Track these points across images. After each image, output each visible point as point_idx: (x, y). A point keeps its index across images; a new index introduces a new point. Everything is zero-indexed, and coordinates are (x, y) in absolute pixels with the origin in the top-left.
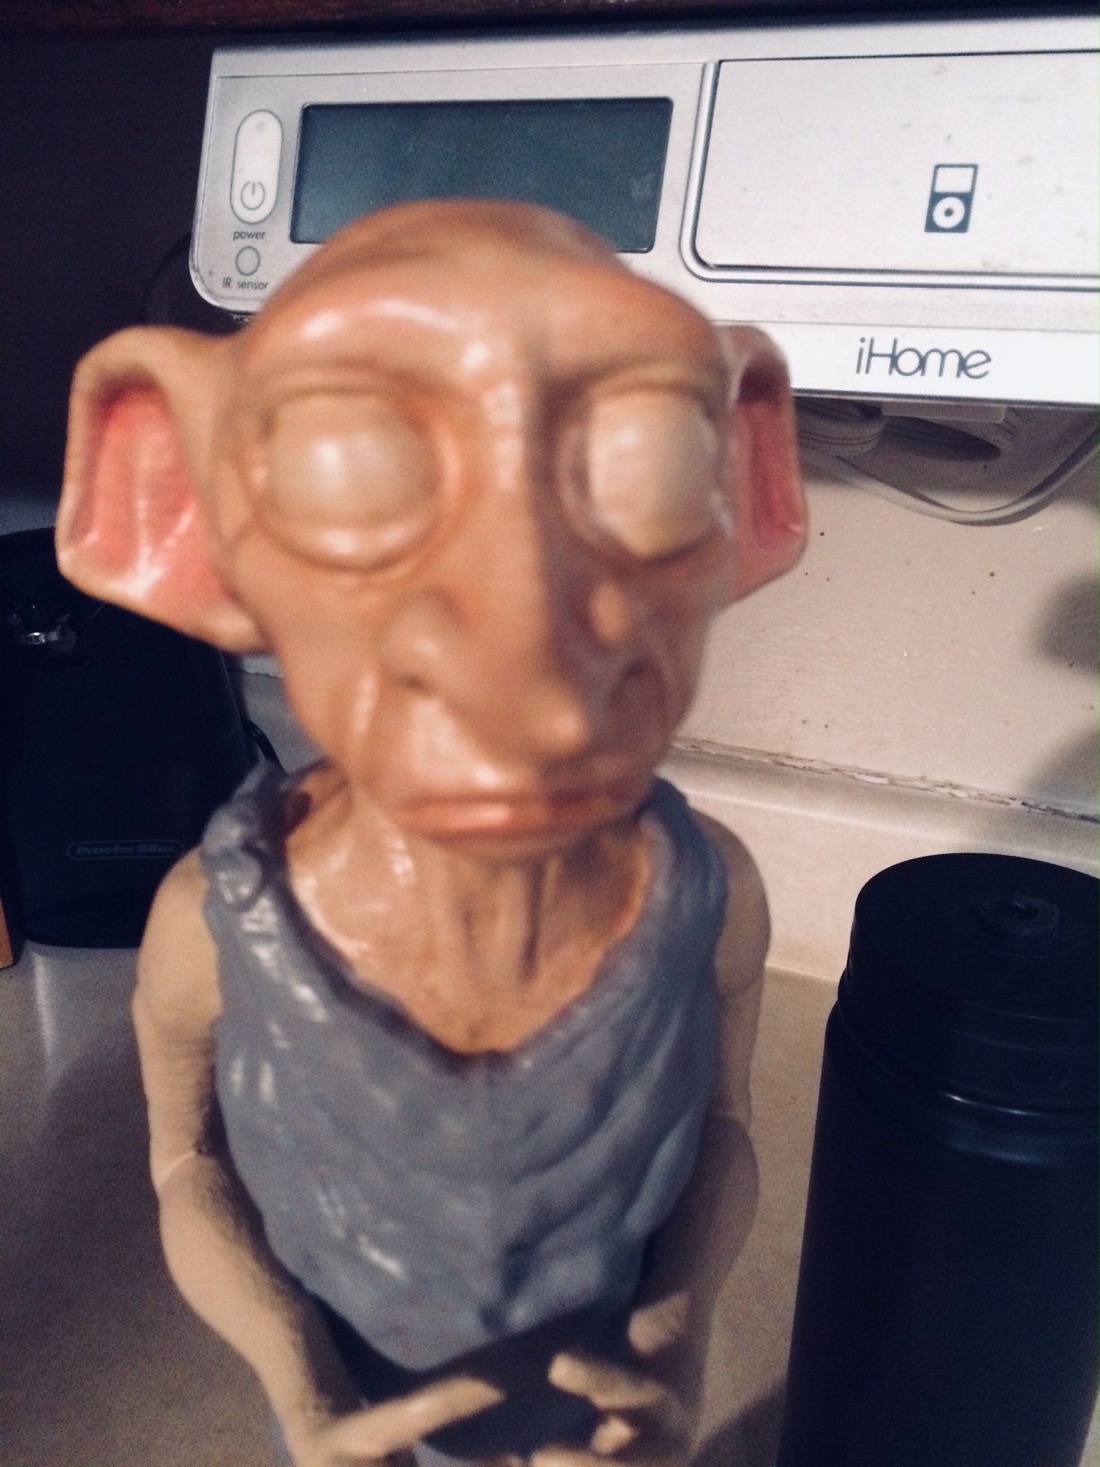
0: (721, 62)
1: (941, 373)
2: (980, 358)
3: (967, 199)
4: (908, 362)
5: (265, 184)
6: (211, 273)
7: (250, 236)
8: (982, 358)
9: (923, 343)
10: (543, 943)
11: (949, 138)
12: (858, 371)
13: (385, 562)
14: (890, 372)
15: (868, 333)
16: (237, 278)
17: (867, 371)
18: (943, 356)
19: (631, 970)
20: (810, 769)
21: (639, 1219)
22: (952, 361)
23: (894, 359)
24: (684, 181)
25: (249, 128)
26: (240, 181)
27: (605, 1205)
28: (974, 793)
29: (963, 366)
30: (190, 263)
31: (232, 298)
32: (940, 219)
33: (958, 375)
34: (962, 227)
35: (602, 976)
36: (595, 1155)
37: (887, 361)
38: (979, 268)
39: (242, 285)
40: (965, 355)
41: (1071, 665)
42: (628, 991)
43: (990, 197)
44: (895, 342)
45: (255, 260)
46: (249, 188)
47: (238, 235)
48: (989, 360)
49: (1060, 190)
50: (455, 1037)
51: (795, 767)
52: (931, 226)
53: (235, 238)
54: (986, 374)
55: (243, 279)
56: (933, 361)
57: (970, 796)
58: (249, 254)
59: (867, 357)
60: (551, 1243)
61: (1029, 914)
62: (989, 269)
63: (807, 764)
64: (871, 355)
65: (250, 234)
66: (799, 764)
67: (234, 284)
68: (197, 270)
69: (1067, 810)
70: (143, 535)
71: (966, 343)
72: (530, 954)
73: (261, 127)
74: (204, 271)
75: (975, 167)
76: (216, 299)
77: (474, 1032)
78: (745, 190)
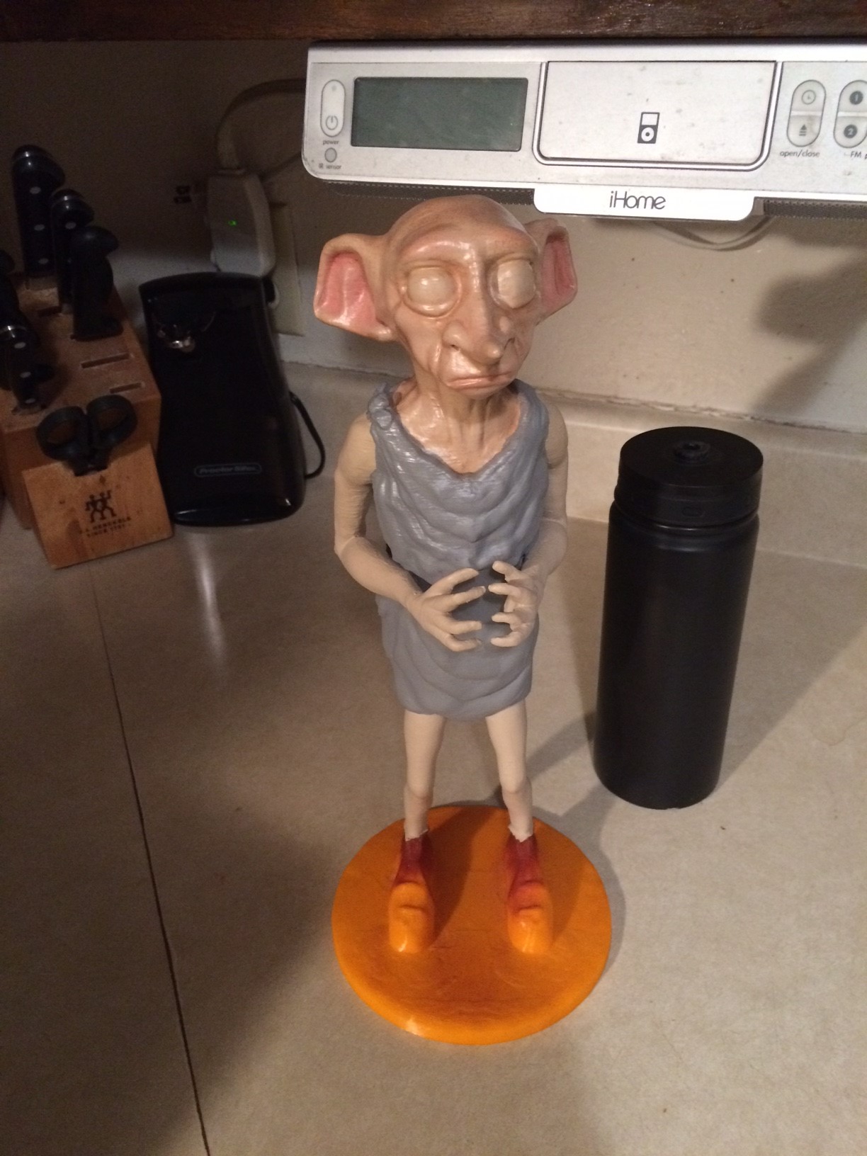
0: (549, 62)
1: (645, 207)
2: (661, 200)
3: (655, 128)
4: (632, 202)
5: (338, 118)
6: (313, 161)
7: (331, 143)
8: (662, 200)
9: (637, 192)
10: (485, 436)
11: (647, 100)
12: (611, 206)
13: (442, 314)
14: (624, 207)
15: (615, 189)
16: (326, 163)
17: (614, 206)
18: (646, 199)
19: (515, 445)
20: (629, 404)
21: (521, 532)
22: (650, 201)
23: (626, 200)
24: (534, 118)
25: (328, 89)
26: (325, 115)
27: (509, 526)
28: (723, 413)
29: (654, 204)
30: (302, 156)
31: (324, 174)
32: (644, 138)
33: (652, 208)
34: (653, 141)
35: (505, 448)
36: (506, 505)
37: (623, 201)
38: (660, 159)
39: (329, 167)
40: (655, 199)
41: (778, 334)
42: (514, 451)
43: (665, 127)
44: (626, 193)
45: (334, 155)
46: (330, 119)
47: (326, 142)
48: (664, 201)
49: (693, 125)
50: (457, 467)
51: (619, 404)
52: (640, 141)
53: (324, 144)
54: (663, 207)
55: (329, 164)
56: (642, 201)
57: (721, 415)
58: (331, 152)
59: (614, 200)
60: (491, 537)
61: (696, 448)
62: (664, 160)
63: (627, 402)
64: (616, 199)
65: (332, 141)
66: (623, 402)
67: (325, 167)
68: (306, 160)
69: (777, 420)
70: (346, 303)
71: (655, 193)
72: (481, 440)
73: (334, 89)
74: (309, 160)
75: (658, 114)
76: (316, 174)
77: (464, 466)
78: (560, 123)
